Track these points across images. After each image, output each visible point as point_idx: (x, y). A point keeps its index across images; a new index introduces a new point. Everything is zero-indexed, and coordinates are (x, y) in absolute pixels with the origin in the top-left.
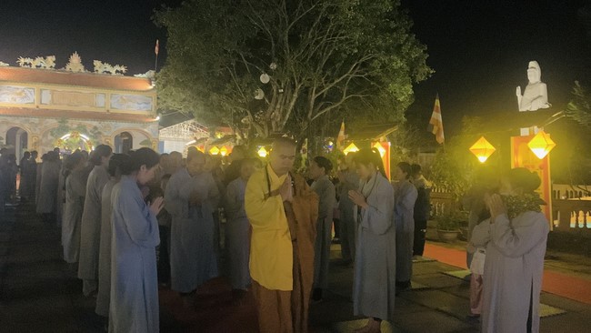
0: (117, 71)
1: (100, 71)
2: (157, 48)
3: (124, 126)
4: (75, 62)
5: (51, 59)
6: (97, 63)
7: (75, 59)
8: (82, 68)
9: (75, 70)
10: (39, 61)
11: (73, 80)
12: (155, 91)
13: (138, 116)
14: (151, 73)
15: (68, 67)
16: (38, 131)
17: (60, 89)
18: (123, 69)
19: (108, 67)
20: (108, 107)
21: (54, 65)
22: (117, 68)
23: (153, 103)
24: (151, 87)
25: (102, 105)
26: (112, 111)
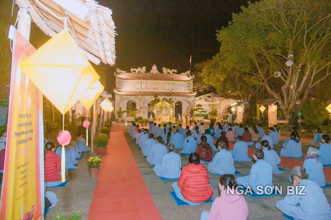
0: (173, 72)
1: (165, 73)
2: (191, 60)
3: (179, 99)
4: (154, 69)
5: (144, 68)
6: (164, 69)
7: (154, 68)
8: (157, 71)
9: (154, 73)
10: (139, 69)
11: (154, 78)
12: (192, 81)
13: (185, 93)
14: (189, 72)
15: (151, 72)
16: (141, 102)
17: (149, 81)
18: (176, 71)
19: (169, 71)
20: (171, 89)
21: (145, 71)
22: (173, 70)
23: (192, 87)
24: (190, 79)
25: (168, 88)
26: (173, 91)
